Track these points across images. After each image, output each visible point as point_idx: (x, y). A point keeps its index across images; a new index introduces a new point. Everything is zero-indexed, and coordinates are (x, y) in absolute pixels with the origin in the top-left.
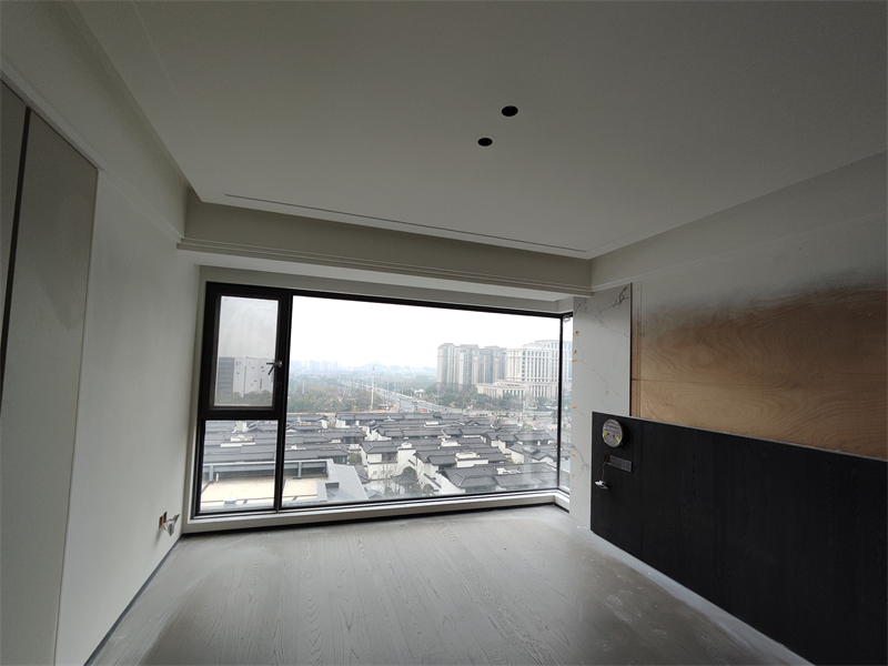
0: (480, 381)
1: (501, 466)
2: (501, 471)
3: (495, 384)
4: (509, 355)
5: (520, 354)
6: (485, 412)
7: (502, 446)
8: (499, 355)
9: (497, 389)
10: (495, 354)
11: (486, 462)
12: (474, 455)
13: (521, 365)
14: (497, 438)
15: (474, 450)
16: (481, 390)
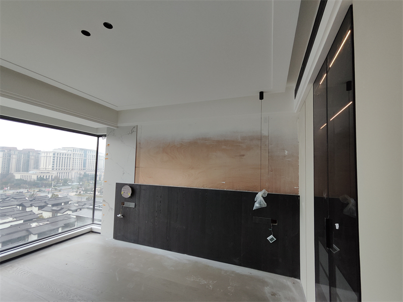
0: (18, 170)
1: (34, 222)
2: (34, 225)
3: (30, 172)
4: (43, 155)
5: (51, 155)
6: (21, 190)
7: (35, 210)
8: (34, 154)
9: (33, 175)
10: (31, 154)
11: (22, 222)
12: (11, 219)
13: (52, 161)
14: (31, 206)
15: (11, 216)
16: (18, 176)
